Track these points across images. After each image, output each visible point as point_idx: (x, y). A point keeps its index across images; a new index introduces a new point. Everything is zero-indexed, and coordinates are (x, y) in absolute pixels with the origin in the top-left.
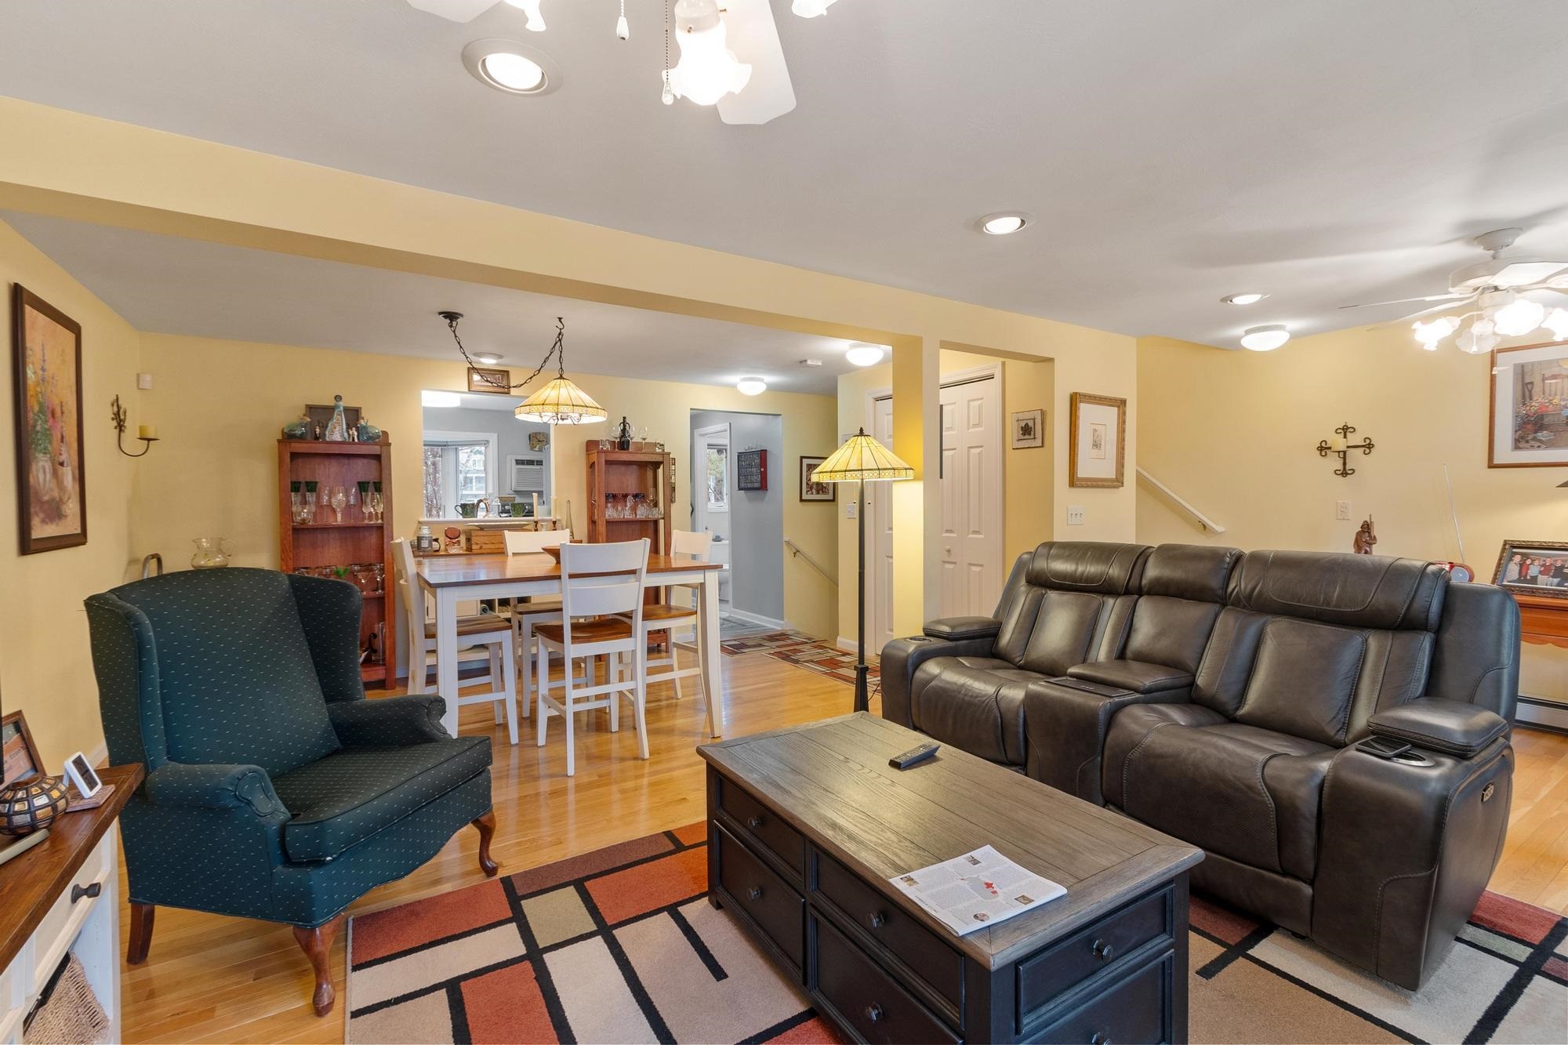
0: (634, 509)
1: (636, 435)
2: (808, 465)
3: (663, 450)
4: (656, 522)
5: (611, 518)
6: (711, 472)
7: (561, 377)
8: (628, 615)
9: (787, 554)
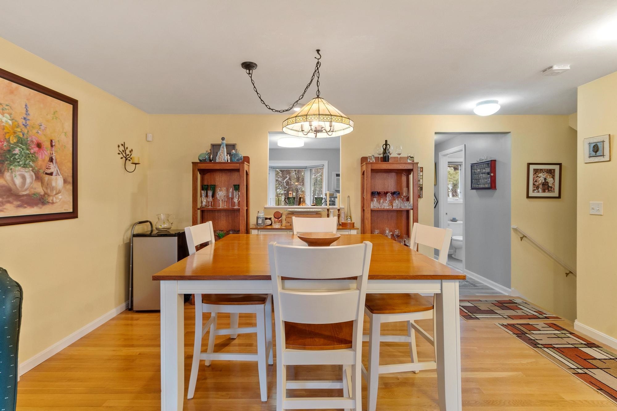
0: (391, 203)
1: (393, 153)
2: (534, 170)
3: (413, 161)
4: (408, 212)
5: (375, 208)
6: (450, 180)
7: (318, 97)
8: (350, 325)
9: (514, 239)
